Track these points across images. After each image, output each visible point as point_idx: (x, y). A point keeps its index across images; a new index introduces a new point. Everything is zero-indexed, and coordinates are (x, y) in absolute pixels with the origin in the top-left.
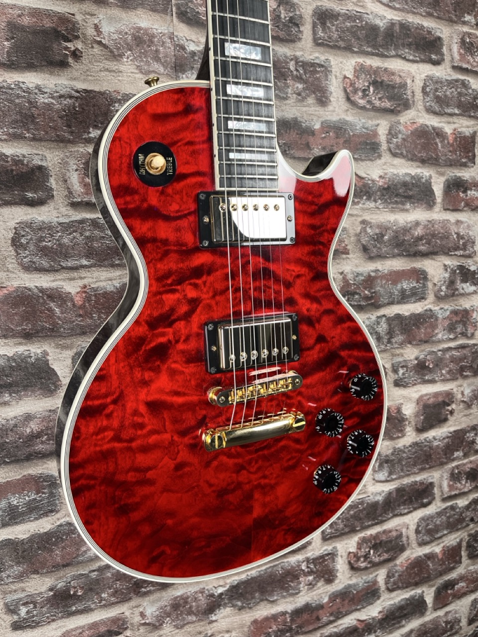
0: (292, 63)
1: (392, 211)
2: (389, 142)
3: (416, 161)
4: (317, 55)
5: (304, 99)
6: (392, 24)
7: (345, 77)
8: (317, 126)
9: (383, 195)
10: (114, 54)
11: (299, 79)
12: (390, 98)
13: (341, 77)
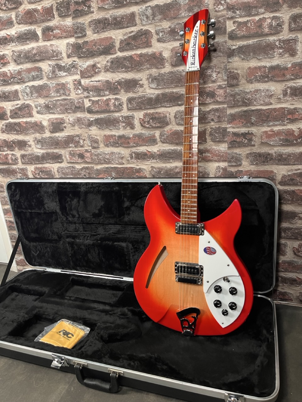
0: (121, 117)
1: (164, 163)
2: (160, 138)
3: (174, 144)
4: (129, 113)
5: (126, 128)
6: (158, 95)
7: (140, 118)
8: (131, 136)
9: (159, 157)
10: (73, 125)
11: (123, 122)
12: (159, 123)
13: (138, 119)
